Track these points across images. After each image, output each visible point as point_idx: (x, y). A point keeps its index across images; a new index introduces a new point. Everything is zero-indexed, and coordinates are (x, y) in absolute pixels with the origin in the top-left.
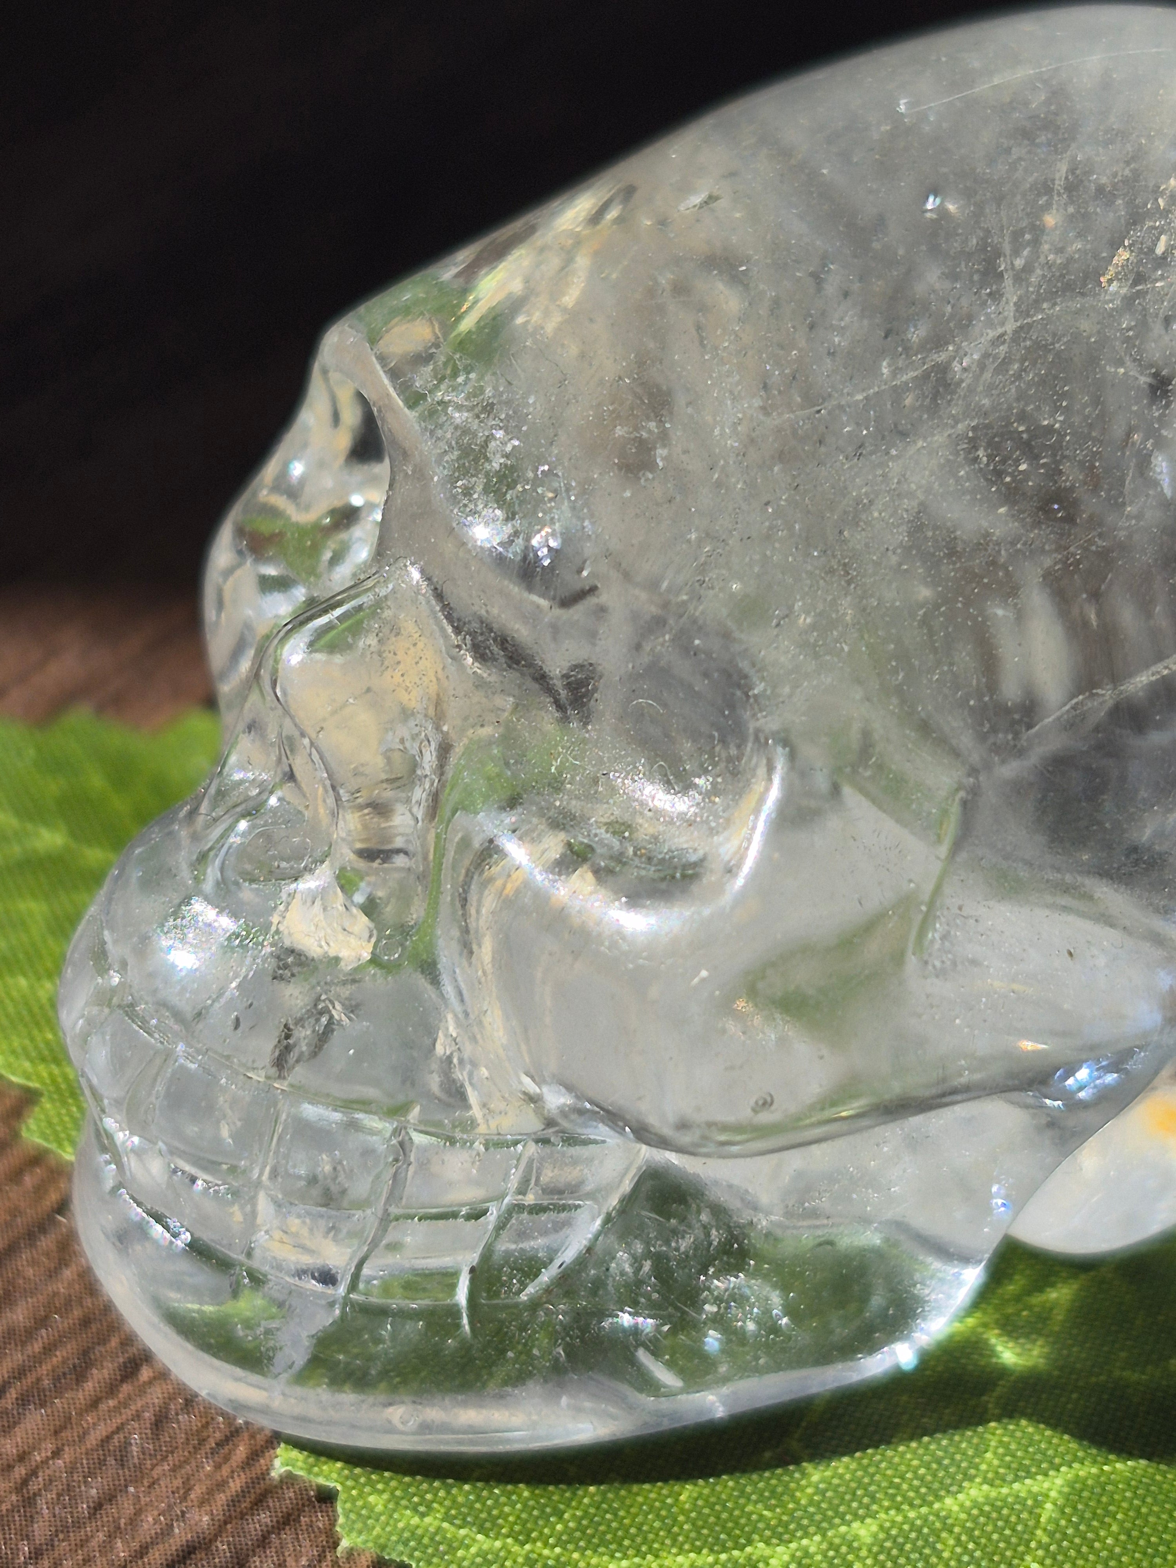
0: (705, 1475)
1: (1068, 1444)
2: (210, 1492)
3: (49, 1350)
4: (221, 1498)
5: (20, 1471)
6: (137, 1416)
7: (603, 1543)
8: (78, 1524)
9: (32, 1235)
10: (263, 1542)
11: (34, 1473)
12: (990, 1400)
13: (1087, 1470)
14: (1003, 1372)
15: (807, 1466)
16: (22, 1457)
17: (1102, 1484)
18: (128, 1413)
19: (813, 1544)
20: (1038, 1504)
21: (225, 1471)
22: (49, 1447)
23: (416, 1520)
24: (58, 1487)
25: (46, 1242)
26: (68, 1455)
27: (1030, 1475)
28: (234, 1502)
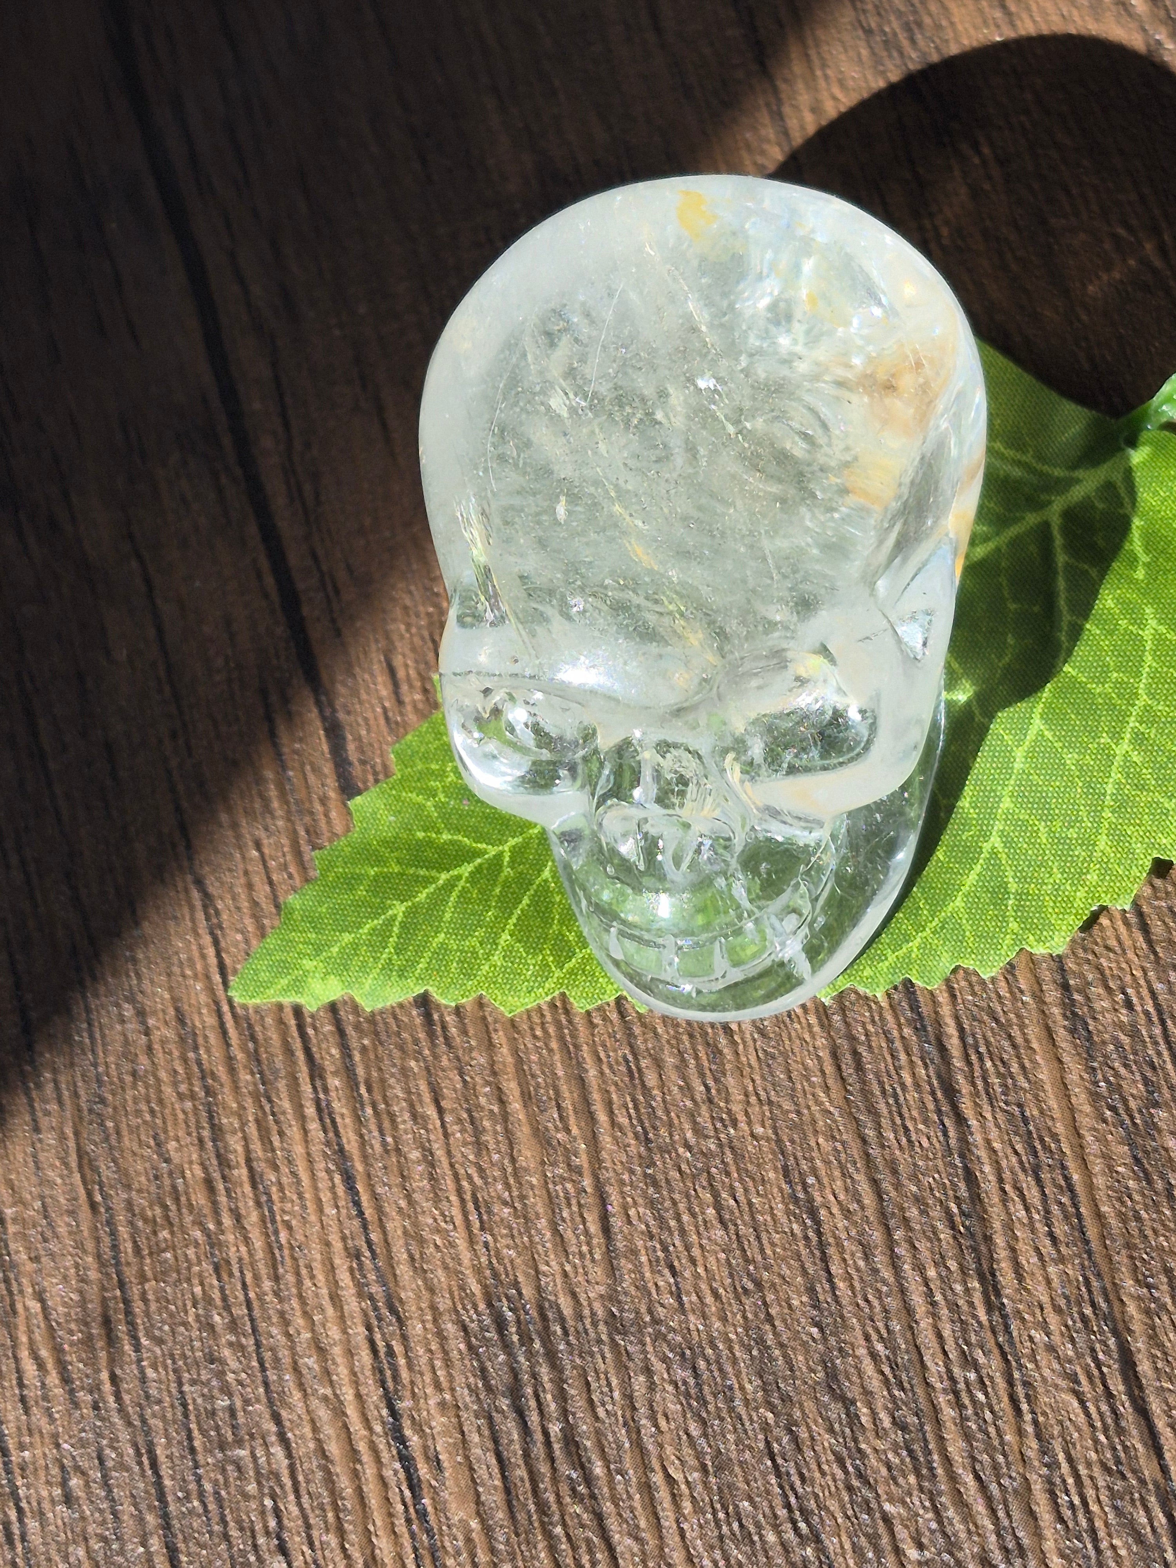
0: (937, 844)
1: (1022, 706)
2: (811, 1032)
3: (697, 1058)
4: (817, 1029)
5: (753, 1099)
6: (755, 1040)
7: (944, 901)
8: (793, 1089)
9: (630, 1034)
10: (847, 1024)
11: (757, 1095)
12: (978, 718)
13: (1039, 708)
14: (968, 703)
15: (959, 804)
16: (746, 1095)
17: (1048, 706)
18: (750, 1043)
19: (999, 826)
20: (1043, 736)
21: (803, 1020)
22: (747, 1081)
23: (887, 963)
24: (770, 1087)
25: (637, 1030)
26: (757, 1078)
27: (1027, 729)
28: (822, 1026)
